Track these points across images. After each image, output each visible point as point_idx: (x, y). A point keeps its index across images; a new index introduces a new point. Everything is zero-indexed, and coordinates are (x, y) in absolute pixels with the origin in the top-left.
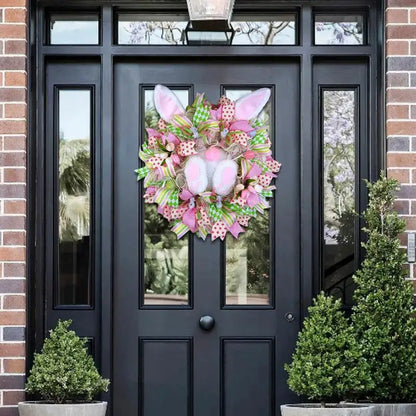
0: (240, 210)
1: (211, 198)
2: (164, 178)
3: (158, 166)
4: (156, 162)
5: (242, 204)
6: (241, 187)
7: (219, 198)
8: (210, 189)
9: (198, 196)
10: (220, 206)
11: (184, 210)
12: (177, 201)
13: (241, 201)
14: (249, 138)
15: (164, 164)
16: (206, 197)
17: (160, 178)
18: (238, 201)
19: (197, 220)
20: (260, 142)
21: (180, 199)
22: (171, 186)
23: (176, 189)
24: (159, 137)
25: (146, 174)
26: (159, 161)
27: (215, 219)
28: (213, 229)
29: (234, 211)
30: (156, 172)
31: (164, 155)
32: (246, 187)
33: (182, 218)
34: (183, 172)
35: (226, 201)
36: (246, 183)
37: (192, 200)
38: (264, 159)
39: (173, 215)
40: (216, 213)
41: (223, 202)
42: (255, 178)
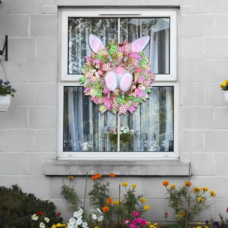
0: (134, 99)
1: (119, 93)
2: (95, 82)
3: (91, 76)
4: (90, 74)
5: (135, 96)
6: (135, 87)
7: (123, 93)
8: (118, 88)
9: (112, 92)
10: (123, 97)
11: (105, 99)
12: (101, 94)
13: (134, 94)
14: (138, 62)
15: (94, 75)
16: (116, 92)
17: (92, 83)
18: (133, 94)
19: (111, 104)
20: (144, 64)
21: (103, 94)
22: (98, 86)
23: (101, 88)
24: (92, 61)
25: (85, 80)
26: (92, 73)
27: (121, 104)
28: (120, 109)
29: (131, 100)
30: (90, 80)
31: (94, 71)
32: (137, 87)
33: (103, 103)
34: (104, 79)
35: (127, 95)
36: (137, 85)
37: (109, 94)
38: (146, 72)
39: (99, 102)
40: (121, 100)
41: (125, 95)
42: (142, 82)
